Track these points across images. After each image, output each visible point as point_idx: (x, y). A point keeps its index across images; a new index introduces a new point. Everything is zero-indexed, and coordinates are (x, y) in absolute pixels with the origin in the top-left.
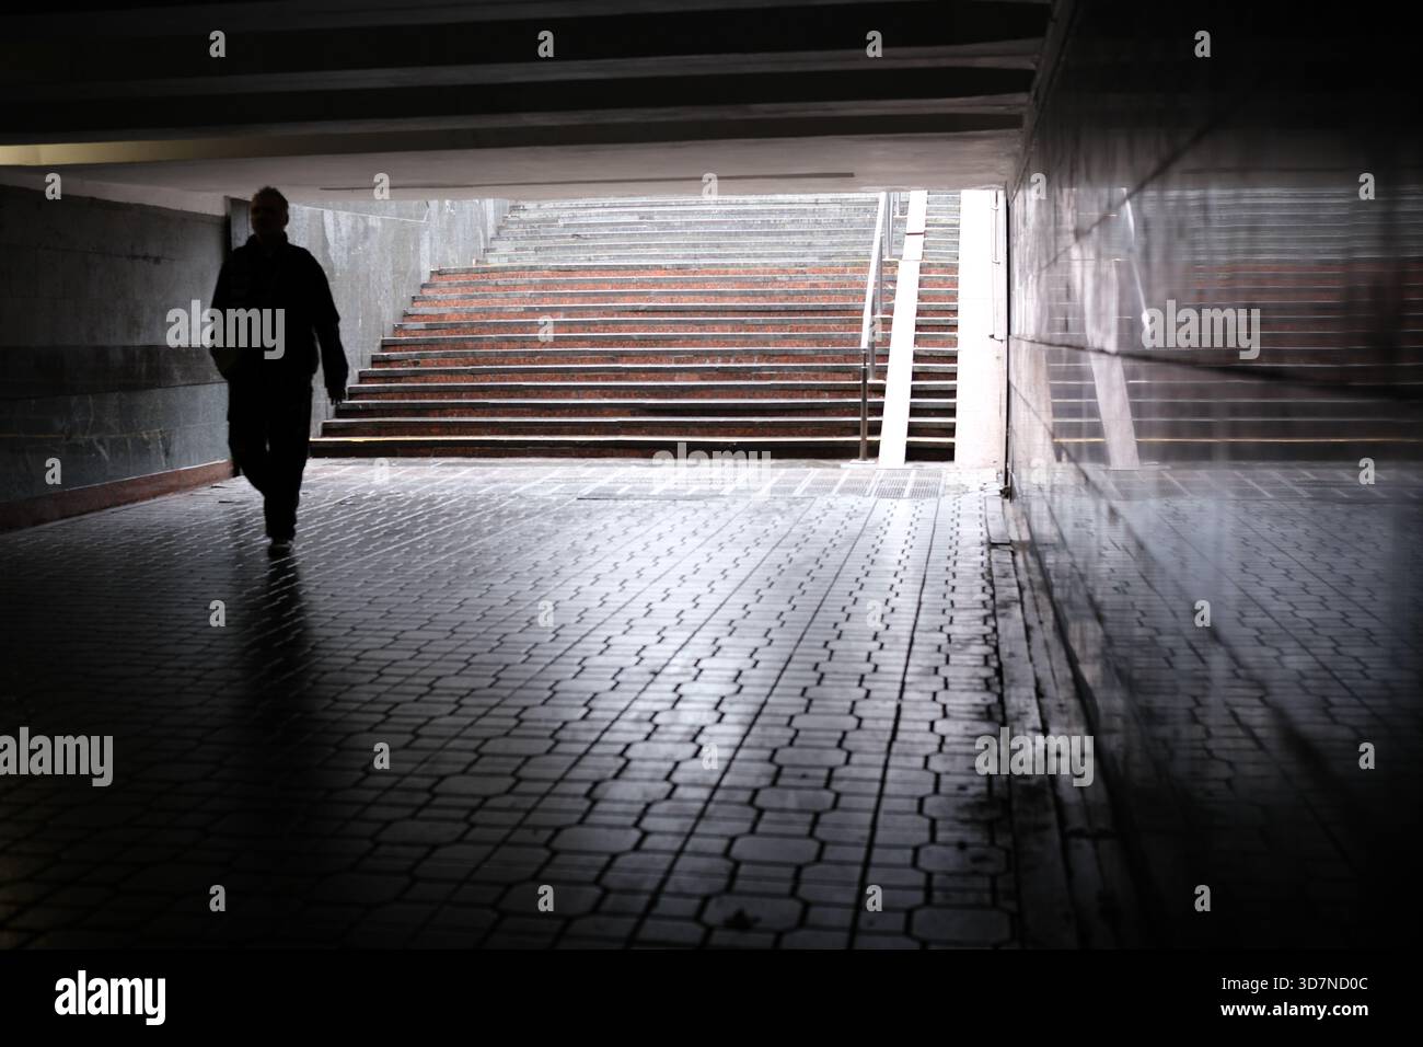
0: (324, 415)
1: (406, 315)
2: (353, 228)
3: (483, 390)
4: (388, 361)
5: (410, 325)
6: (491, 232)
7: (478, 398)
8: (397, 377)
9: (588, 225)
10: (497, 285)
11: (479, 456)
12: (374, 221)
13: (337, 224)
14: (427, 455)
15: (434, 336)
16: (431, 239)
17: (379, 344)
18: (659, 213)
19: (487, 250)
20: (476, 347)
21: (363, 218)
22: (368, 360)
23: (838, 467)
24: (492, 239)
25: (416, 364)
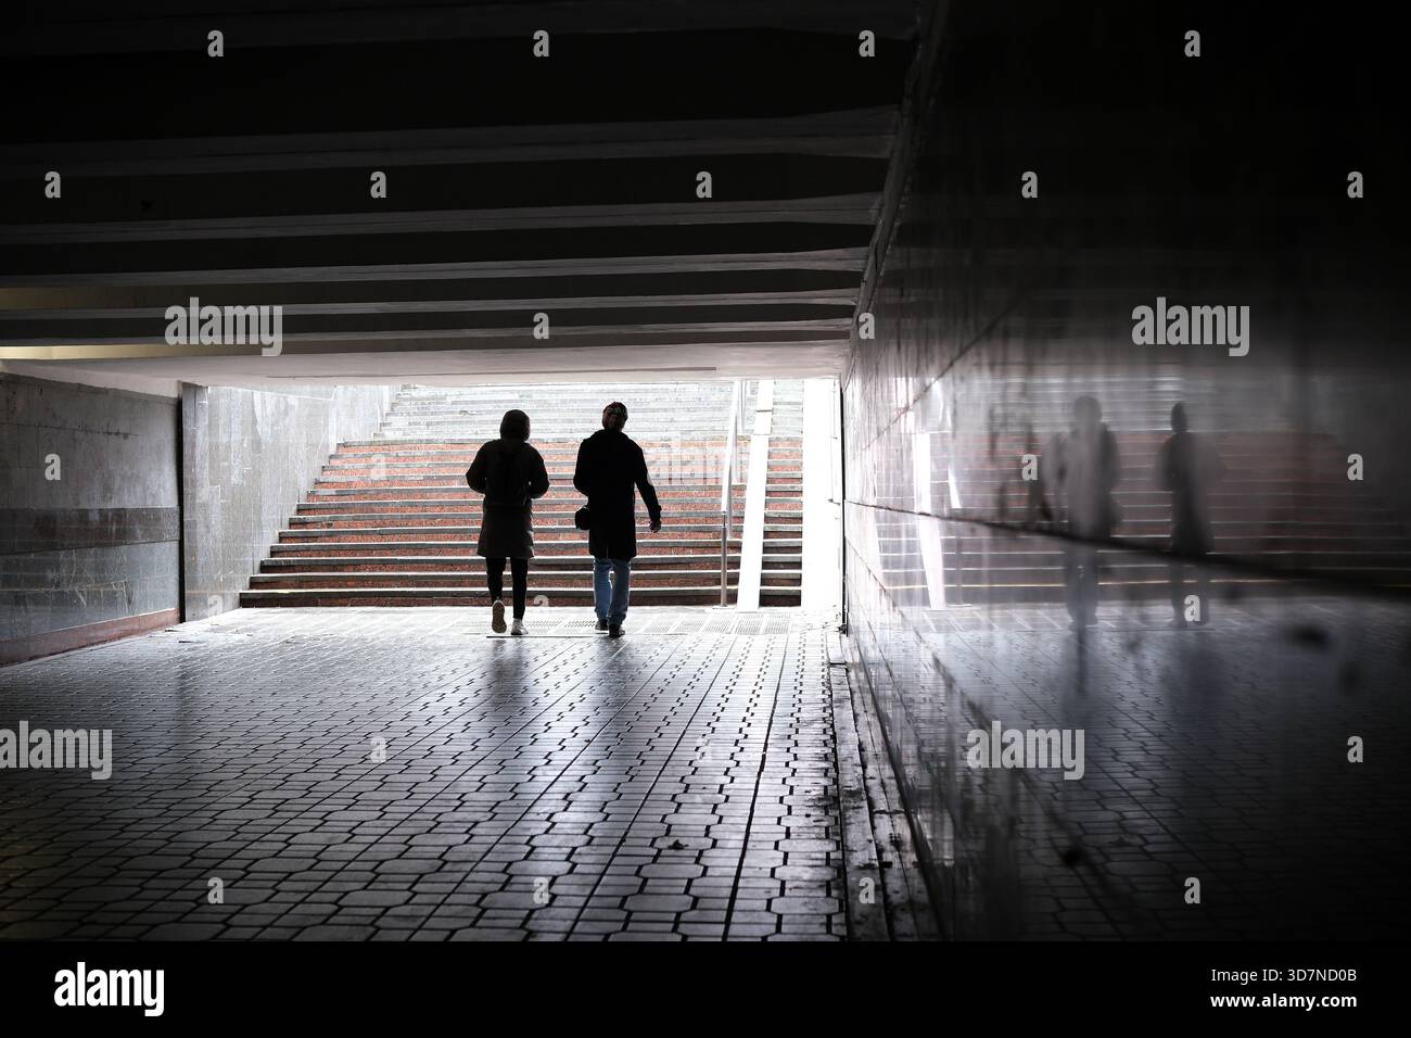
0: (251, 570)
1: (317, 483)
2: (276, 407)
3: (391, 548)
4: (304, 523)
5: (322, 491)
6: (387, 408)
7: (387, 555)
8: (315, 537)
9: (473, 402)
10: (397, 456)
11: (392, 605)
12: (293, 400)
13: (264, 402)
14: (345, 605)
15: (344, 501)
16: (338, 415)
17: (295, 508)
18: (537, 392)
19: (383, 425)
20: (382, 510)
21: (284, 398)
22: (286, 523)
23: (703, 611)
24: (387, 414)
25: (329, 525)
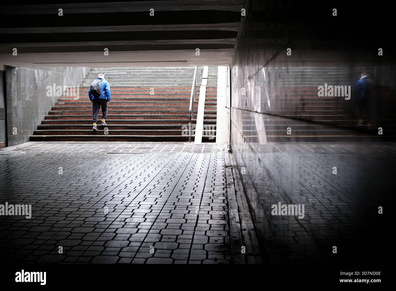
0: (34, 129)
1: (59, 100)
2: (43, 75)
3: (81, 122)
4: (53, 113)
5: (60, 103)
6: (85, 77)
7: (80, 124)
8: (56, 118)
9: (112, 75)
10: (86, 92)
11: (80, 141)
12: (50, 73)
13: (38, 74)
14: (64, 141)
15: (67, 106)
16: (67, 78)
17: (51, 108)
18: (133, 72)
19: (83, 82)
20: (79, 109)
21: (46, 72)
22: (47, 113)
23: (183, 144)
24: (85, 78)
25: (62, 114)
